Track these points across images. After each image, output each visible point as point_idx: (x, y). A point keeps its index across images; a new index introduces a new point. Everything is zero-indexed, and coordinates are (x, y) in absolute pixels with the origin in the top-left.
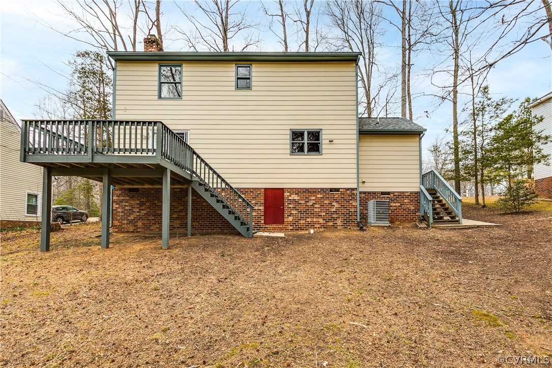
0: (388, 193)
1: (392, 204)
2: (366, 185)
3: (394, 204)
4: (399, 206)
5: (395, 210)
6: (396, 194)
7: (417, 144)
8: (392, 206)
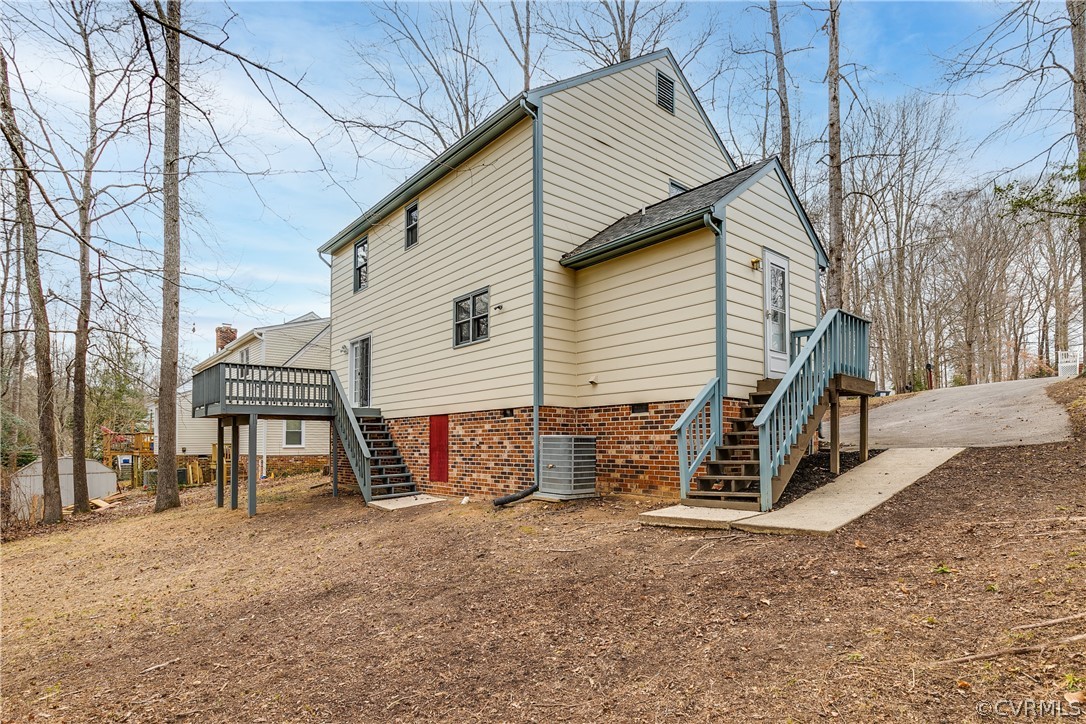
0: (643, 407)
1: (652, 437)
2: (600, 389)
3: (658, 437)
4: (669, 442)
5: (659, 452)
6: (661, 407)
7: (711, 253)
8: (651, 442)
